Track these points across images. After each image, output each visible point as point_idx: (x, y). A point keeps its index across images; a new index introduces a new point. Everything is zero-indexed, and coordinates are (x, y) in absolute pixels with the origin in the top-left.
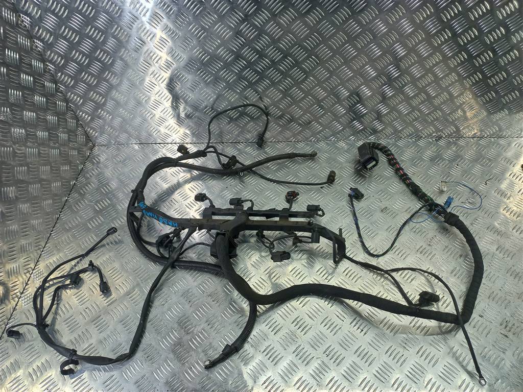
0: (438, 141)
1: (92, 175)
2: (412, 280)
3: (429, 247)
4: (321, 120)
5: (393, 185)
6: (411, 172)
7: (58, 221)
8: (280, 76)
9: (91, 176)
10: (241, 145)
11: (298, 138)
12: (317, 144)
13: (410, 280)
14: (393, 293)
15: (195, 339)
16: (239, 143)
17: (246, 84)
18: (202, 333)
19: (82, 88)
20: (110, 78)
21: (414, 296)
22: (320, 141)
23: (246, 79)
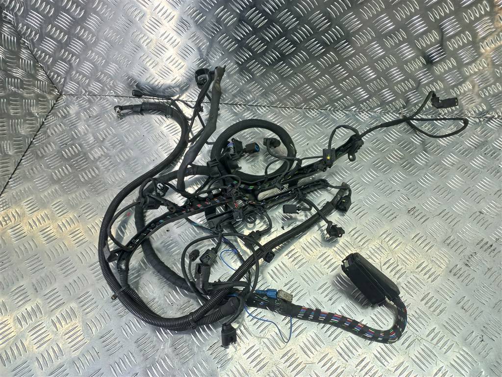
0: (487, 122)
1: (54, 132)
2: (441, 312)
3: (467, 268)
4: (343, 84)
5: (426, 178)
6: (449, 161)
7: (6, 190)
8: (296, 21)
9: (52, 134)
10: (238, 107)
11: (310, 104)
12: (333, 115)
13: (438, 311)
14: (414, 328)
15: (156, 368)
16: (236, 104)
17: (249, 30)
18: (164, 360)
19: (66, 20)
20: (101, 10)
21: (442, 335)
22: (337, 111)
23: (249, 22)
